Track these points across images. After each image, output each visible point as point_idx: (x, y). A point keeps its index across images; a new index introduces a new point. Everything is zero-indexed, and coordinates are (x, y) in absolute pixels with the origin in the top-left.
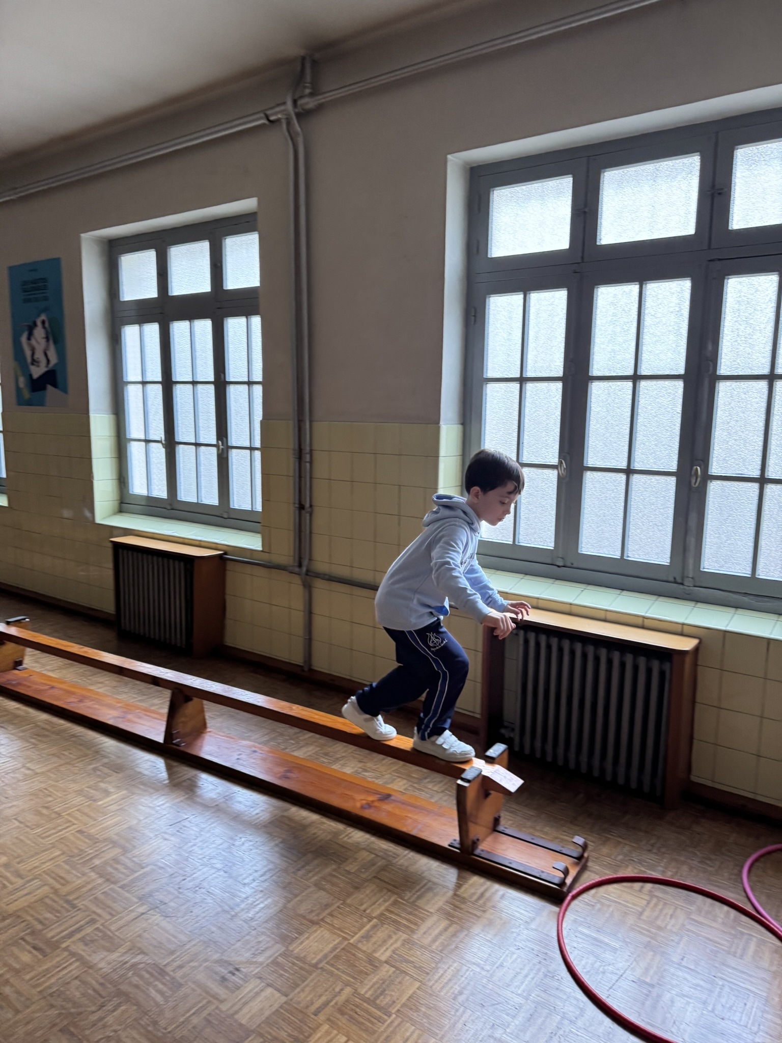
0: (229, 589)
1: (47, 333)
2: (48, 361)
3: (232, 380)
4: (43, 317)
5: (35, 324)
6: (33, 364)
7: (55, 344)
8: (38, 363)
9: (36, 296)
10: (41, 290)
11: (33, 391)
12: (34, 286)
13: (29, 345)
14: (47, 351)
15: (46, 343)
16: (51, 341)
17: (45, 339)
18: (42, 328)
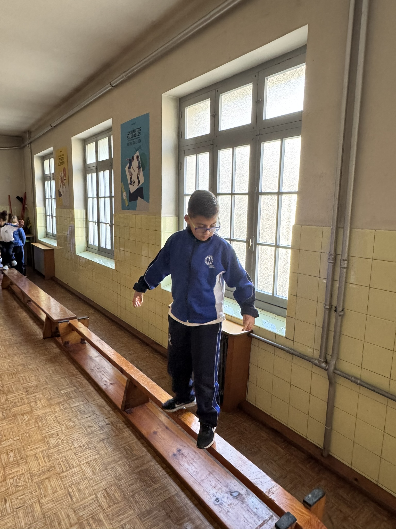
1: (139, 164)
2: (139, 182)
3: (264, 191)
5: (133, 158)
6: (131, 184)
7: (143, 170)
8: (133, 183)
9: (134, 140)
10: (137, 136)
11: (130, 201)
12: (134, 134)
13: (129, 172)
14: (138, 175)
15: (138, 170)
16: (141, 168)
17: (138, 168)
18: (136, 161)
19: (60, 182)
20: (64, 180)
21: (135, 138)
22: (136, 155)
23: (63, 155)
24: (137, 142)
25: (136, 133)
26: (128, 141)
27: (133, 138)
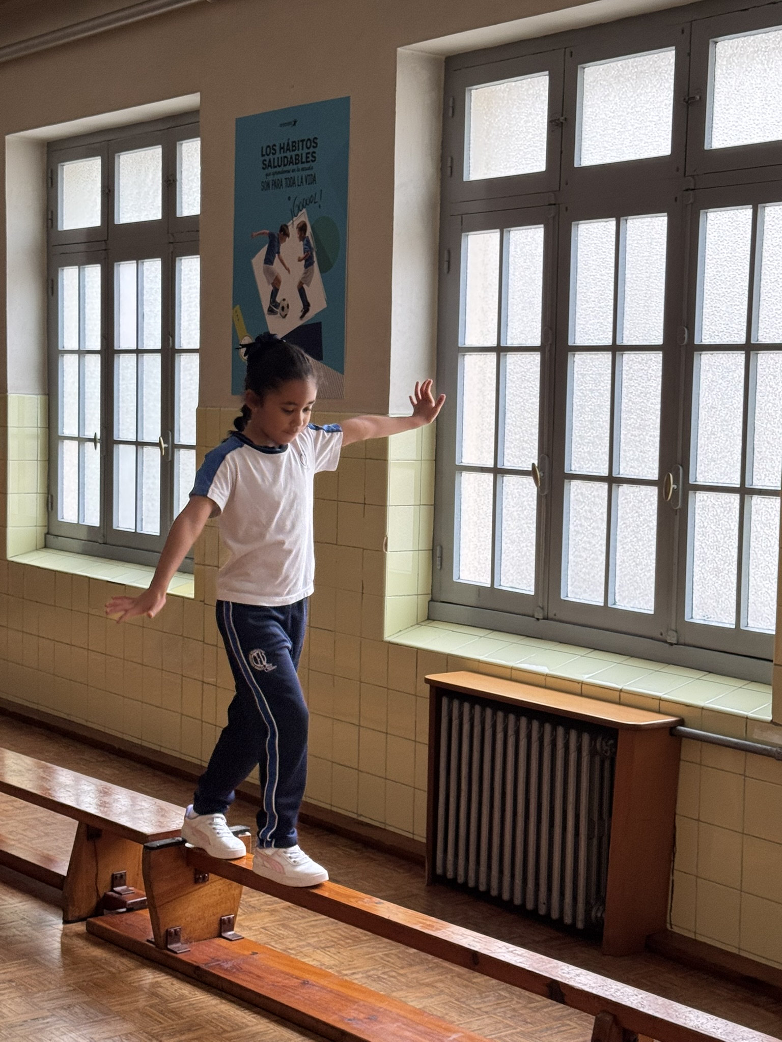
0: (683, 806)
1: (308, 248)
2: (306, 307)
3: (706, 341)
4: (303, 217)
5: (284, 232)
6: (271, 311)
7: (322, 271)
9: (291, 175)
10: (302, 163)
12: (288, 154)
13: (269, 273)
14: (305, 286)
15: (304, 268)
16: (316, 265)
17: (304, 261)
18: (298, 239)
21: (291, 167)
22: (297, 221)
24: (302, 182)
25: (296, 152)
26: (267, 175)
27: (285, 168)
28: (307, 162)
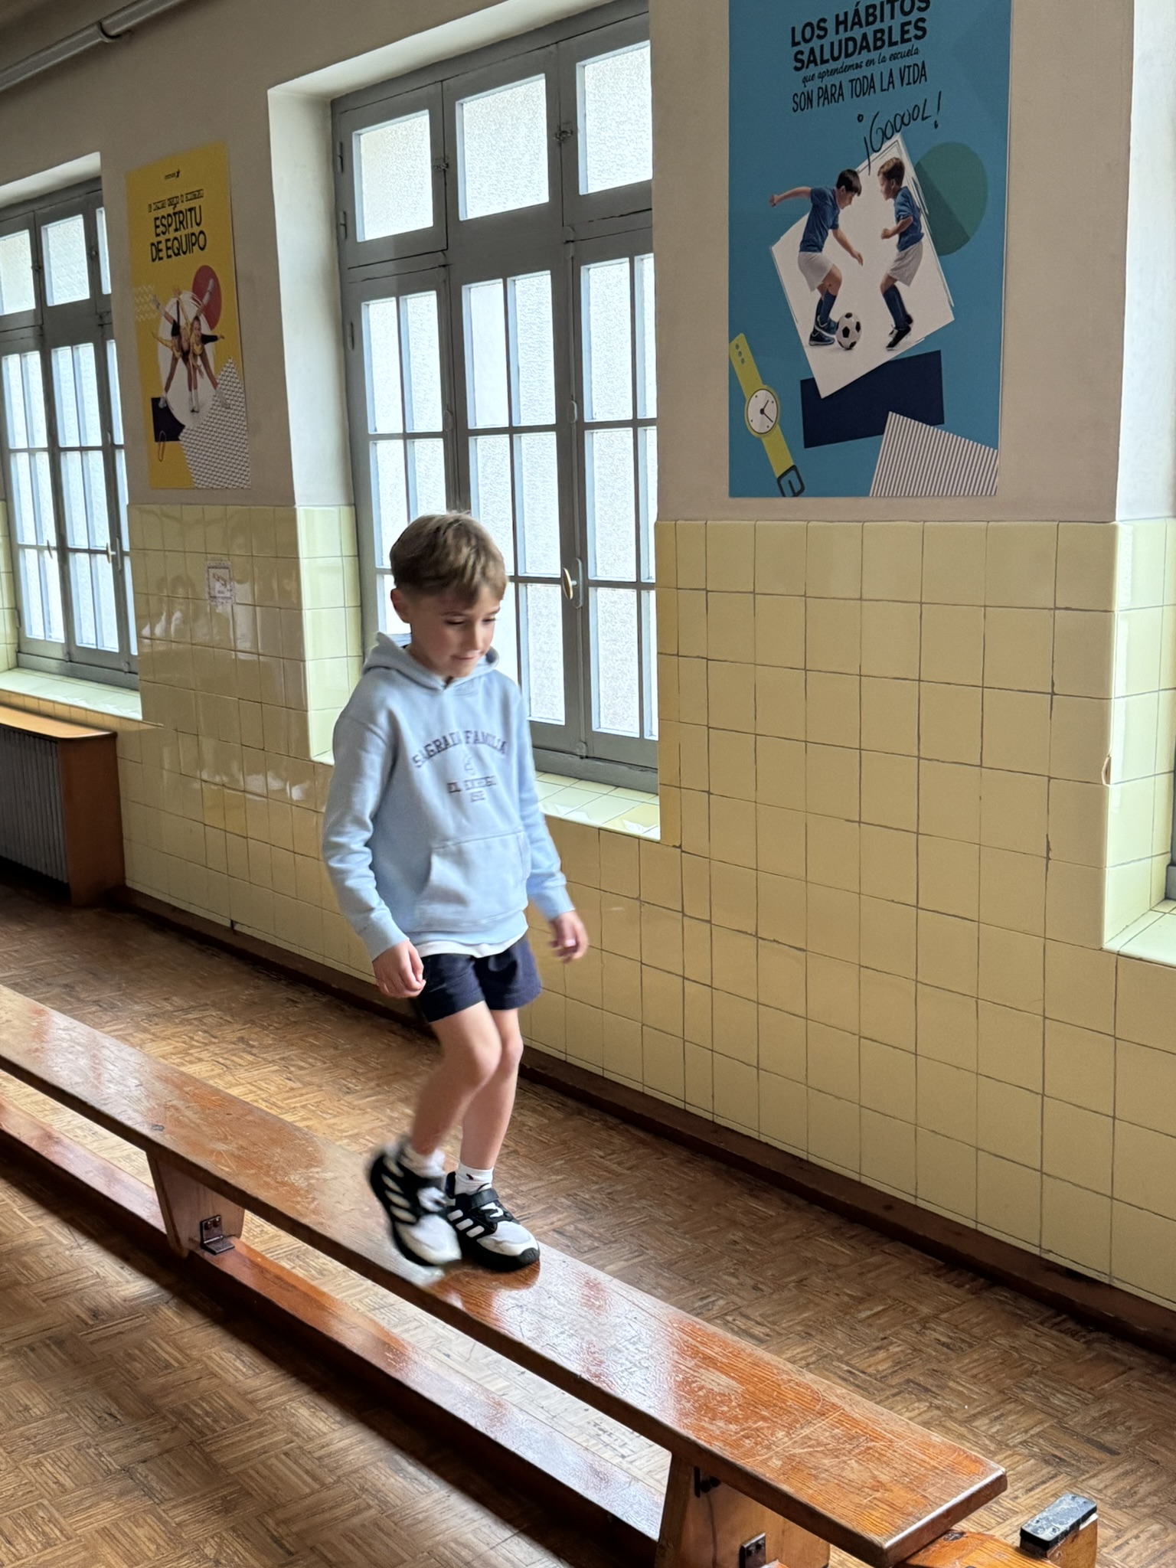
1: (907, 212)
2: (903, 324)
4: (894, 149)
5: (848, 184)
6: (817, 339)
7: (941, 250)
8: (846, 332)
9: (866, 71)
10: (892, 44)
11: (809, 442)
12: (857, 33)
13: (808, 268)
14: (899, 285)
15: (896, 251)
16: (927, 242)
17: (896, 238)
18: (882, 196)
19: (165, 354)
20: (206, 339)
21: (865, 56)
22: (879, 160)
23: (196, 195)
24: (891, 82)
25: (878, 25)
26: (805, 80)
27: (849, 61)
28: (903, 41)
